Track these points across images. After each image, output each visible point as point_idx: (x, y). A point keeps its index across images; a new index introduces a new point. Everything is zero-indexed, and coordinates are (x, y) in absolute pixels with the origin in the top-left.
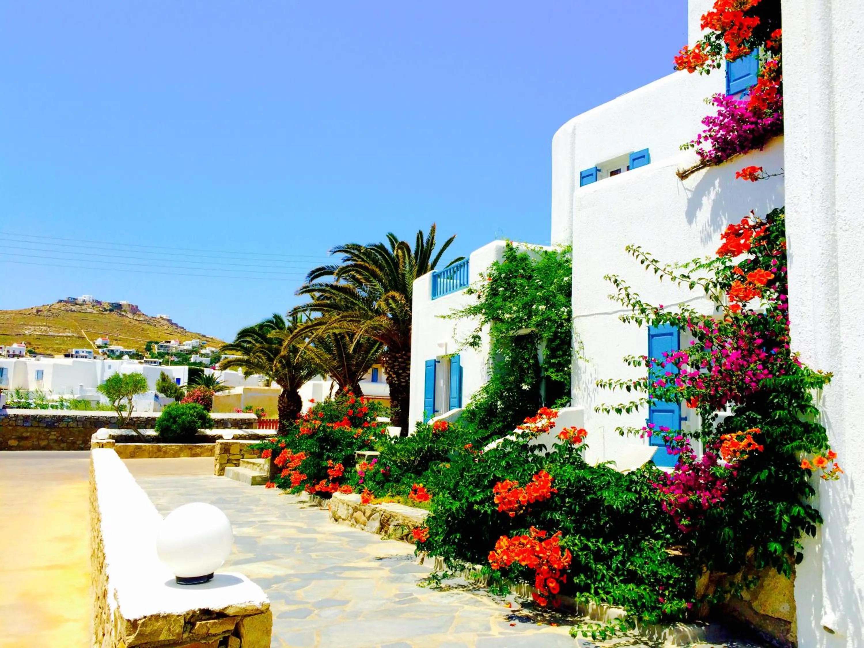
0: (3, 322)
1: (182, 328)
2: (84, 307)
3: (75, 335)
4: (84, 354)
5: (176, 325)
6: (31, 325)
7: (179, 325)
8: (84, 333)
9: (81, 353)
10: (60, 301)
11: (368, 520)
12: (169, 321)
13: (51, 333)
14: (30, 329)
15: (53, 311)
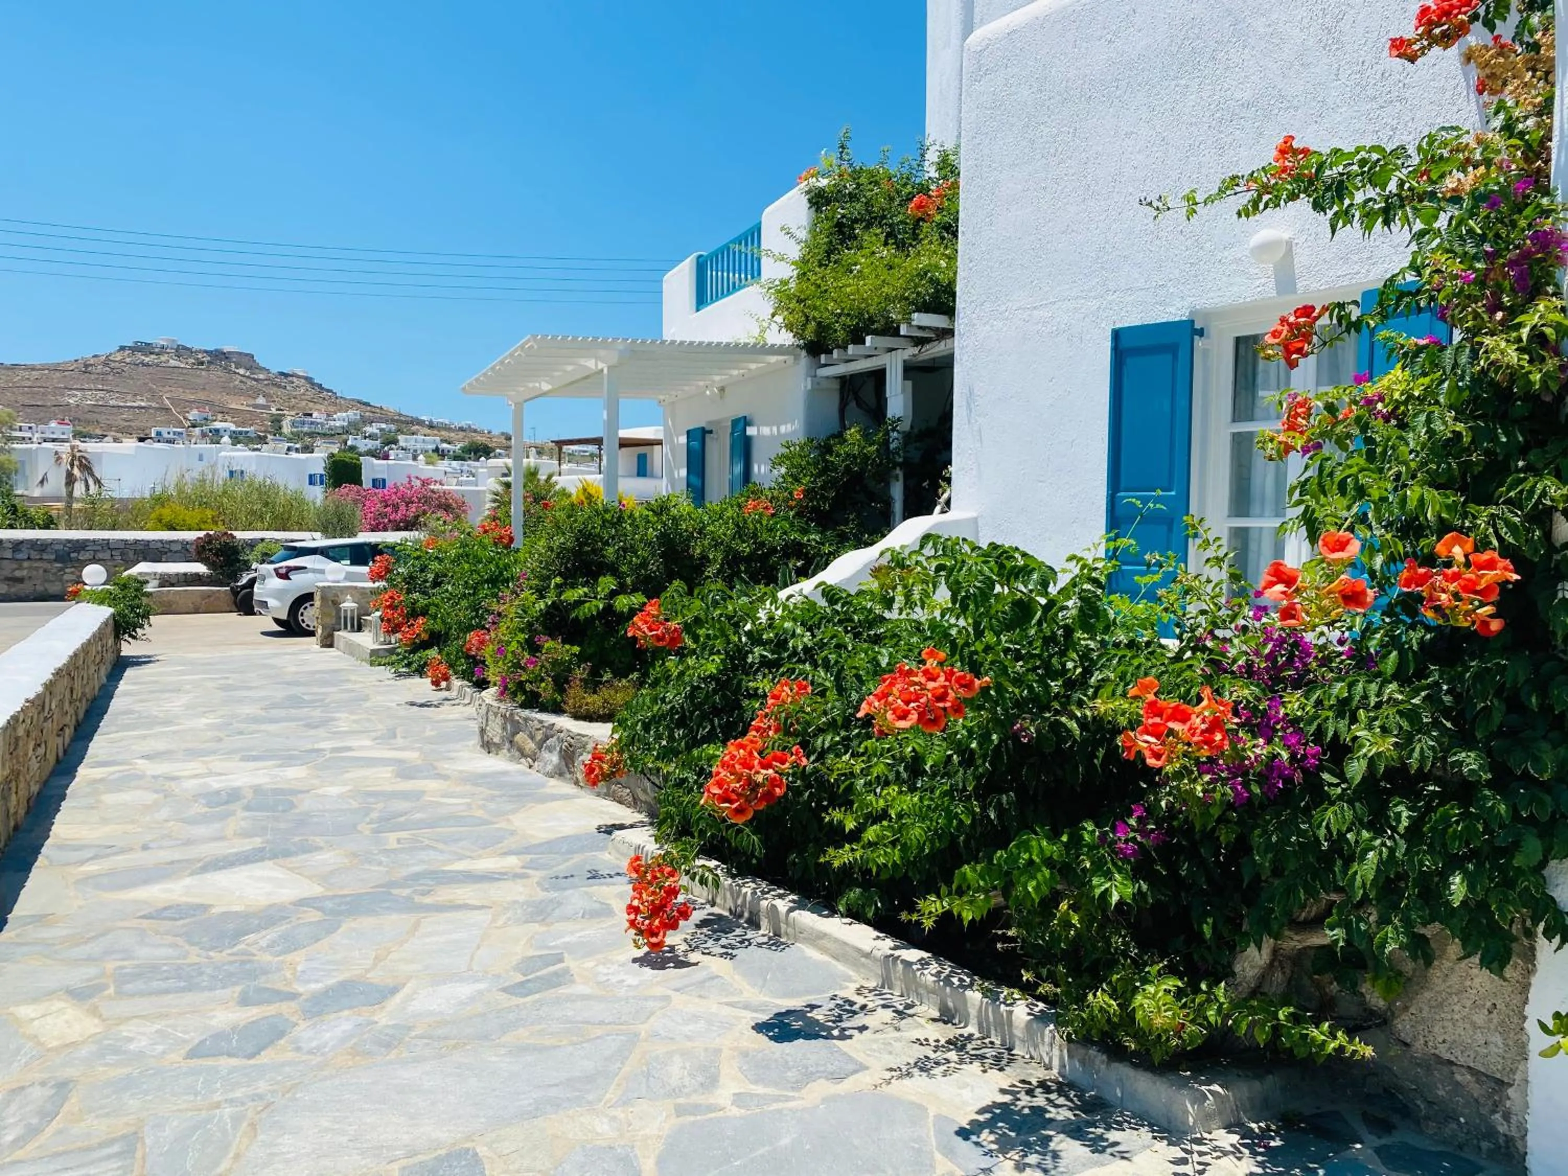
0: (29, 384)
1: (328, 391)
2: (163, 358)
3: (154, 405)
4: (171, 436)
5: (320, 386)
6: (76, 389)
7: (325, 386)
8: (167, 402)
9: (166, 435)
10: (122, 348)
11: (540, 749)
12: (309, 380)
13: (112, 403)
14: (76, 396)
15: (113, 365)
